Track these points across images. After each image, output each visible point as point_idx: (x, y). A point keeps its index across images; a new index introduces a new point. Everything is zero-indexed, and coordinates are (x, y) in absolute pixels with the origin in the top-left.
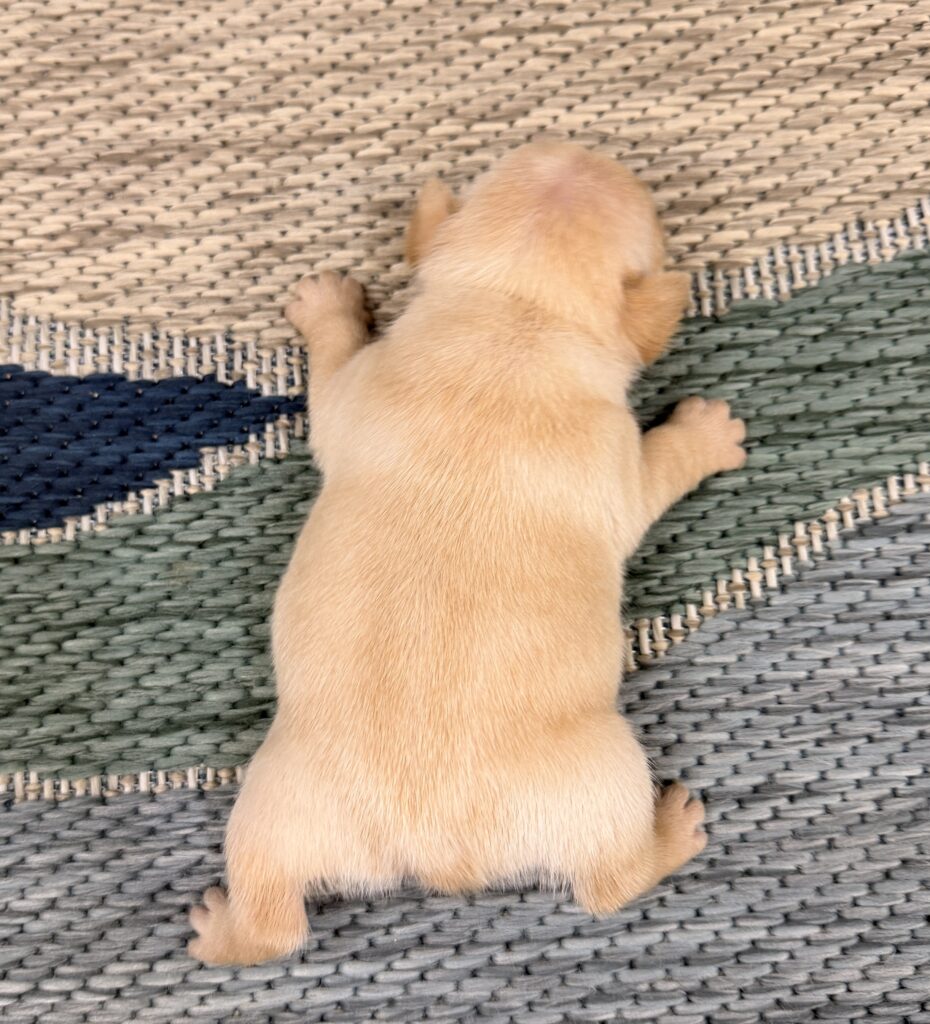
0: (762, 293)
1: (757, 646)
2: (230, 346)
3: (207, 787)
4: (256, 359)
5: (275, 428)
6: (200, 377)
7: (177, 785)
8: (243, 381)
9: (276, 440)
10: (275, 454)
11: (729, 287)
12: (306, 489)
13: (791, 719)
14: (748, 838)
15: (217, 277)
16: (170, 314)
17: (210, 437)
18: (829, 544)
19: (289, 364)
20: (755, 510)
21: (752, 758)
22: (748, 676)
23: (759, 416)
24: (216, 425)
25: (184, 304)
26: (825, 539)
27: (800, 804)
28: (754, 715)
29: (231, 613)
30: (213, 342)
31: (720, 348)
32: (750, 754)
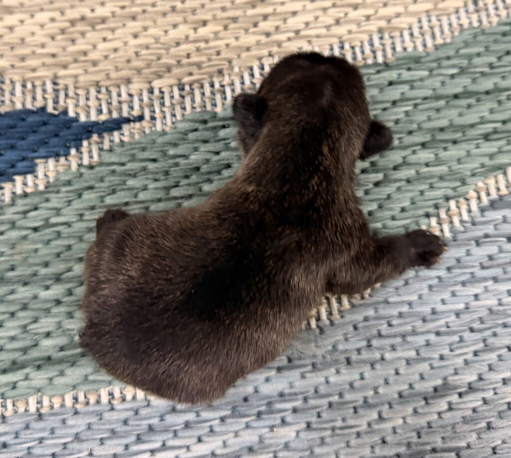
0: (415, 47)
1: (430, 287)
2: (56, 87)
3: (43, 411)
4: (75, 96)
5: (90, 144)
6: (35, 109)
7: (21, 409)
8: (65, 112)
9: (90, 152)
10: (90, 162)
11: (393, 43)
12: (113, 186)
13: (456, 338)
14: (433, 425)
15: (47, 40)
16: (13, 66)
17: (42, 151)
18: (472, 214)
19: (98, 99)
20: (422, 193)
21: (432, 368)
22: (427, 310)
23: (420, 128)
24: (46, 143)
25: (23, 59)
26: (469, 211)
27: (467, 398)
28: (432, 337)
29: (58, 279)
30: (44, 84)
31: (391, 84)
32: (430, 365)
